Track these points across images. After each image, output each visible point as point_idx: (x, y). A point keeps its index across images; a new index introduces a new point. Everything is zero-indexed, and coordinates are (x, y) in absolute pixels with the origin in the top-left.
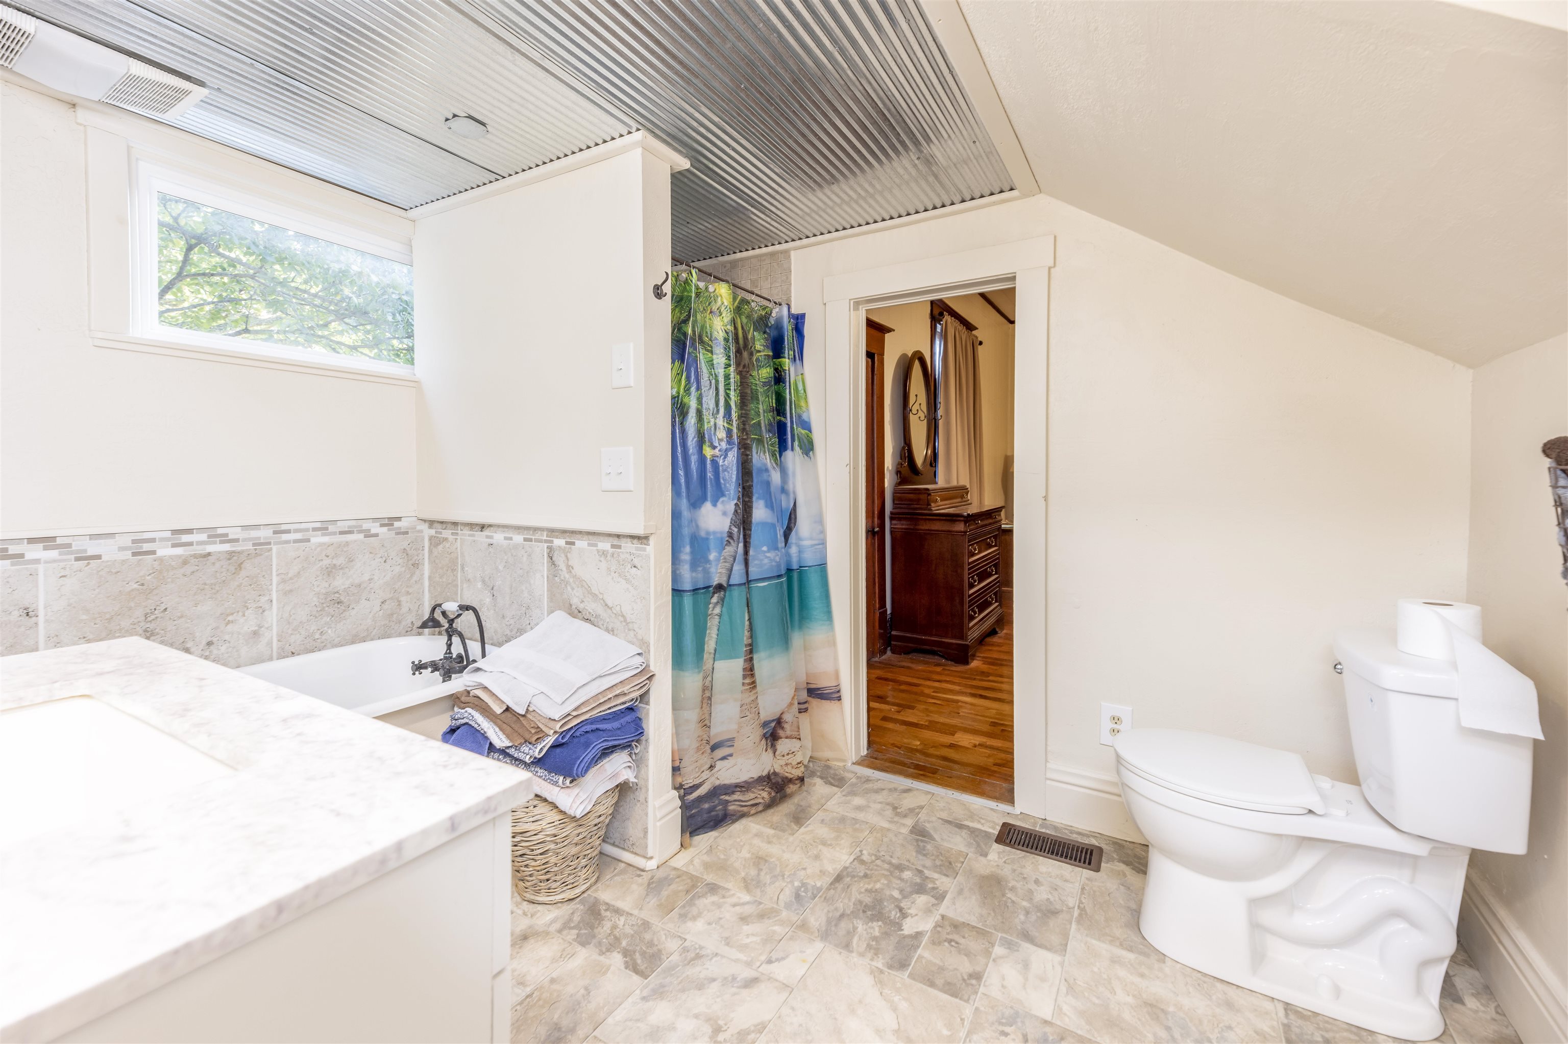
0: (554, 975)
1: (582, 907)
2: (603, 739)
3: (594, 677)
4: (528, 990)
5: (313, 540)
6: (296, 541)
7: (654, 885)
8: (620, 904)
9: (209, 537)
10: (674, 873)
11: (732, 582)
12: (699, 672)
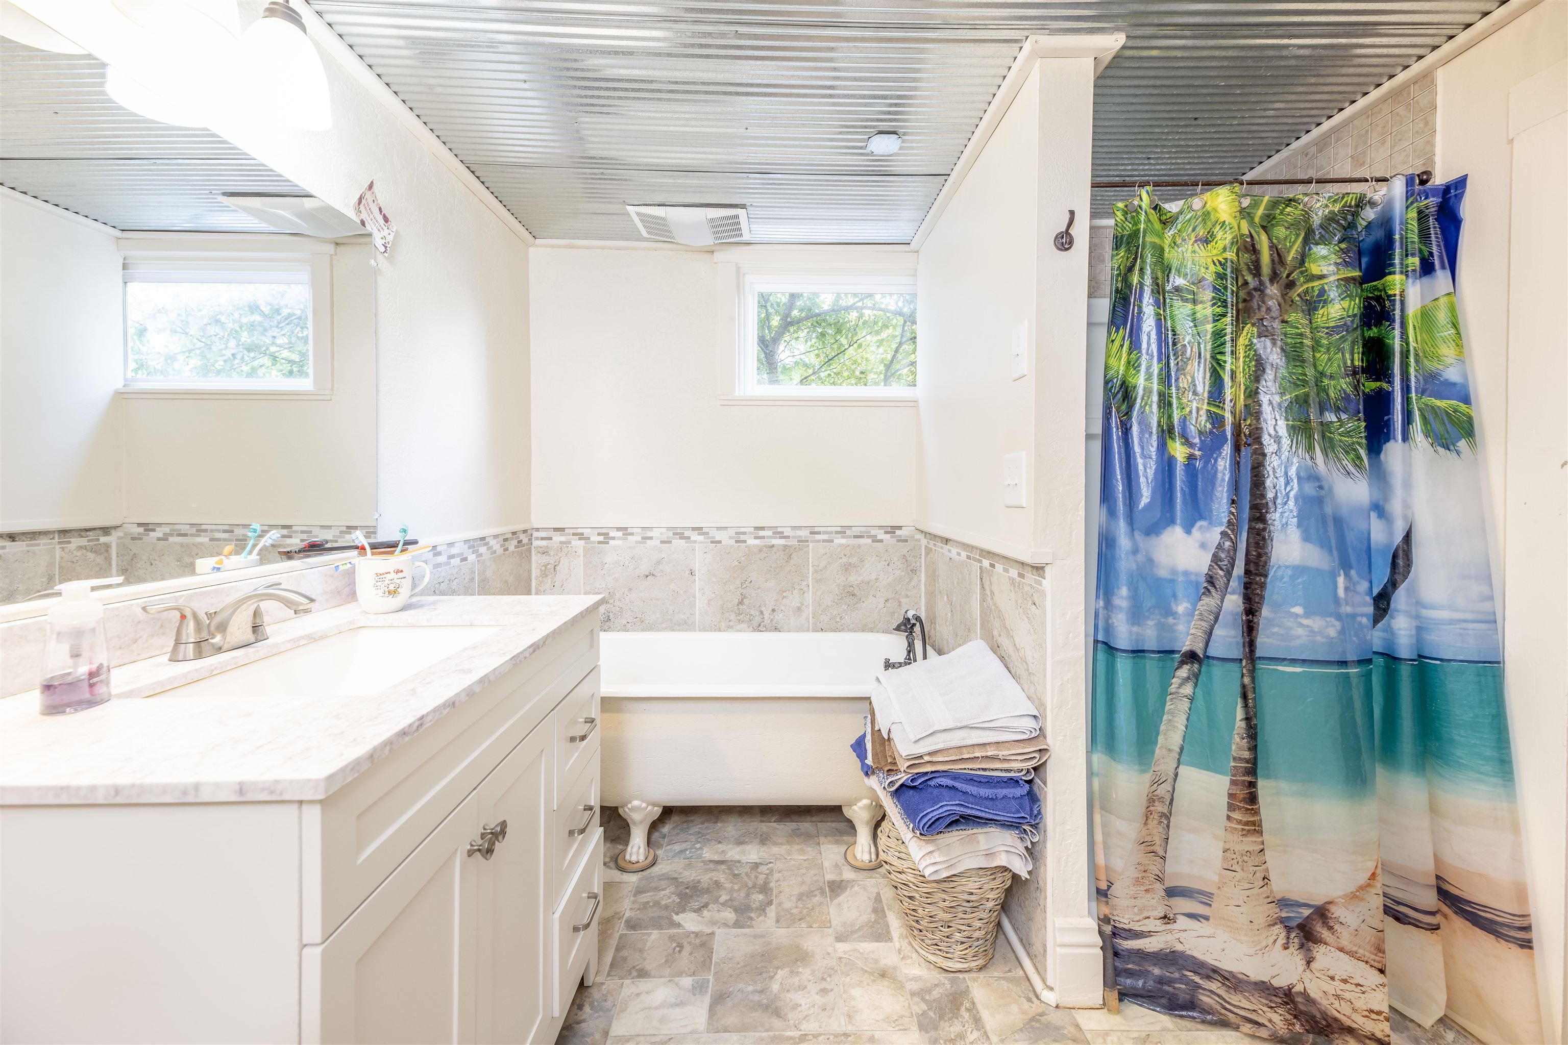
0: (877, 1035)
1: (949, 986)
2: (957, 802)
3: (959, 725)
4: (850, 1028)
5: (837, 541)
6: (824, 541)
7: (1038, 1025)
8: (985, 1015)
9: (774, 533)
10: (1072, 1030)
11: (1211, 652)
12: (1143, 771)
